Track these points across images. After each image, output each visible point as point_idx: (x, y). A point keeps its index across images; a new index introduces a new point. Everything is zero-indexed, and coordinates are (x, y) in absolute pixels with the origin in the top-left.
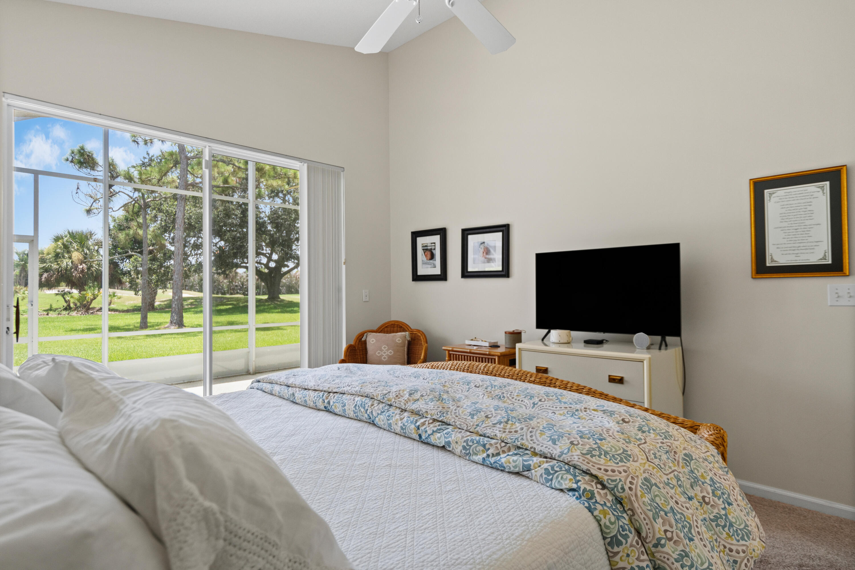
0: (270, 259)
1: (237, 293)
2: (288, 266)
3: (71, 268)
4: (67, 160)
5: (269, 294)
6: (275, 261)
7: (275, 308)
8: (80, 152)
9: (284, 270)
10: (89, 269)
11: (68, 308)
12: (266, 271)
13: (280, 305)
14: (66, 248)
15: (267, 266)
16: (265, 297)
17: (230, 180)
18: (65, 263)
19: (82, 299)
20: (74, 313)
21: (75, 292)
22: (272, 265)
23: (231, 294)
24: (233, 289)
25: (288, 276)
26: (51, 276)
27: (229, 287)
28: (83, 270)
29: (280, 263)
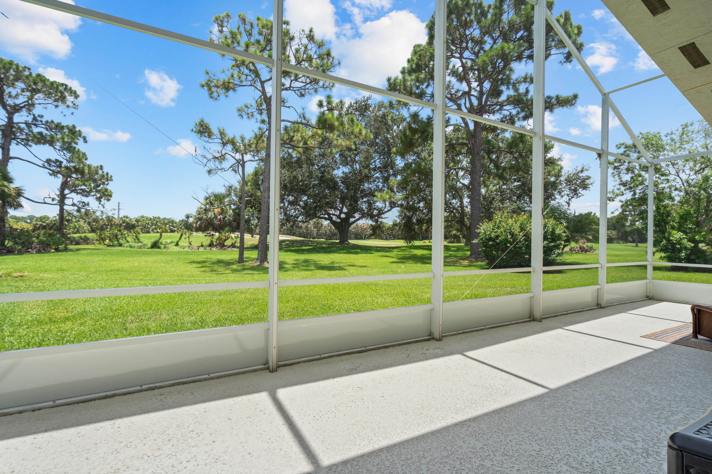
0: (341, 212)
1: (323, 238)
2: (355, 217)
3: (214, 218)
4: (192, 131)
5: (340, 239)
6: (345, 213)
7: (343, 249)
8: (200, 123)
9: (352, 220)
10: (224, 218)
11: (211, 245)
12: (339, 220)
13: (346, 247)
14: (212, 204)
15: (339, 217)
16: (338, 241)
17: (309, 143)
18: (210, 214)
19: (219, 238)
20: (214, 249)
21: (217, 234)
22: (343, 216)
23: (319, 239)
24: (320, 235)
25: (355, 224)
26: (202, 223)
27: (317, 233)
28: (220, 220)
29: (349, 215)
